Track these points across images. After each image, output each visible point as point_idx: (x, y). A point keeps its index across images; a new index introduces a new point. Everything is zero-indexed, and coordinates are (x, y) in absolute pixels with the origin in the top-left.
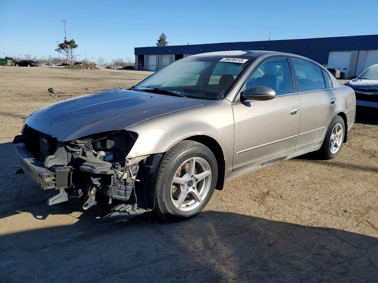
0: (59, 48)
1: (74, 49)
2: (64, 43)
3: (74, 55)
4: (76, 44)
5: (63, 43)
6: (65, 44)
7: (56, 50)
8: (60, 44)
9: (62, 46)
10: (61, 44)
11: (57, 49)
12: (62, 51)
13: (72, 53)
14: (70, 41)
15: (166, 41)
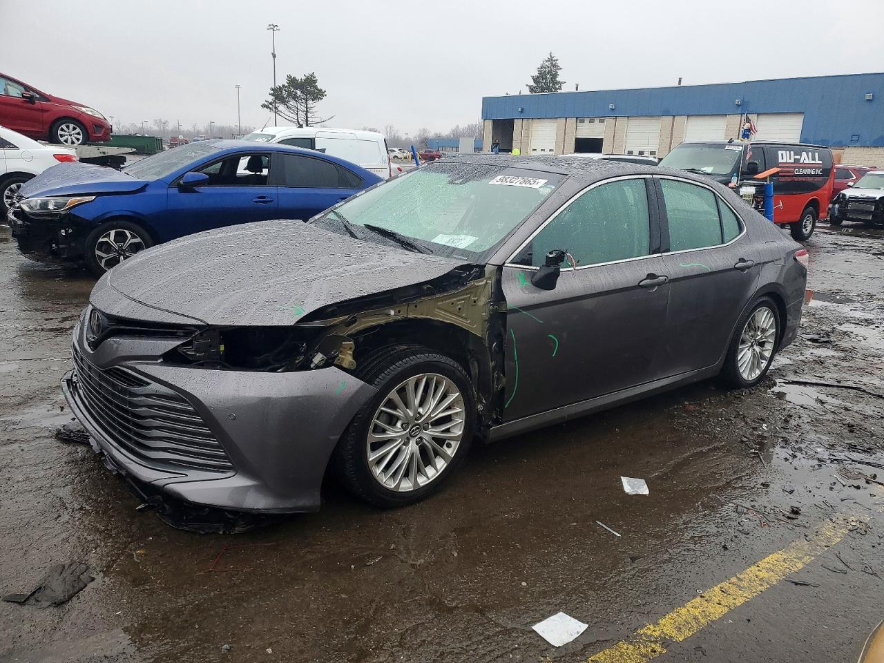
0: (271, 99)
2: (287, 85)
3: (314, 120)
4: (319, 88)
5: (283, 86)
6: (288, 87)
7: (264, 106)
8: (275, 86)
9: (280, 96)
11: (267, 104)
13: (309, 115)
14: (304, 78)
15: (558, 79)
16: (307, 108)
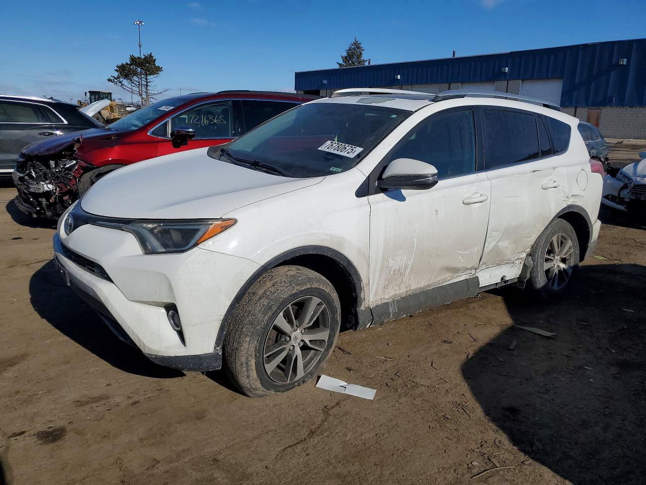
0: (116, 74)
1: (152, 76)
2: (129, 63)
3: (153, 92)
4: (157, 65)
5: (127, 64)
6: (130, 65)
7: (109, 80)
8: (120, 64)
9: (124, 71)
10: (123, 65)
11: (112, 78)
12: (125, 82)
13: (149, 88)
16: (147, 82)
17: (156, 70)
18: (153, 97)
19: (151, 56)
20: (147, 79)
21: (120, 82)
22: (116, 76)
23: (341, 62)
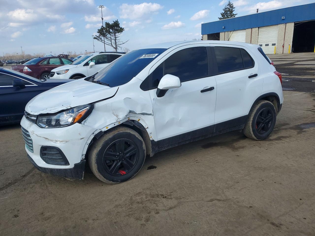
1: (119, 34)
2: (105, 27)
3: (119, 43)
4: (121, 27)
7: (95, 38)
9: (102, 33)
10: (101, 29)
12: (103, 38)
13: (117, 41)
15: (233, 13)
16: (116, 38)
17: (121, 30)
18: (120, 46)
19: (117, 22)
20: (115, 36)
21: (101, 39)
22: (98, 36)
23: (221, 16)
